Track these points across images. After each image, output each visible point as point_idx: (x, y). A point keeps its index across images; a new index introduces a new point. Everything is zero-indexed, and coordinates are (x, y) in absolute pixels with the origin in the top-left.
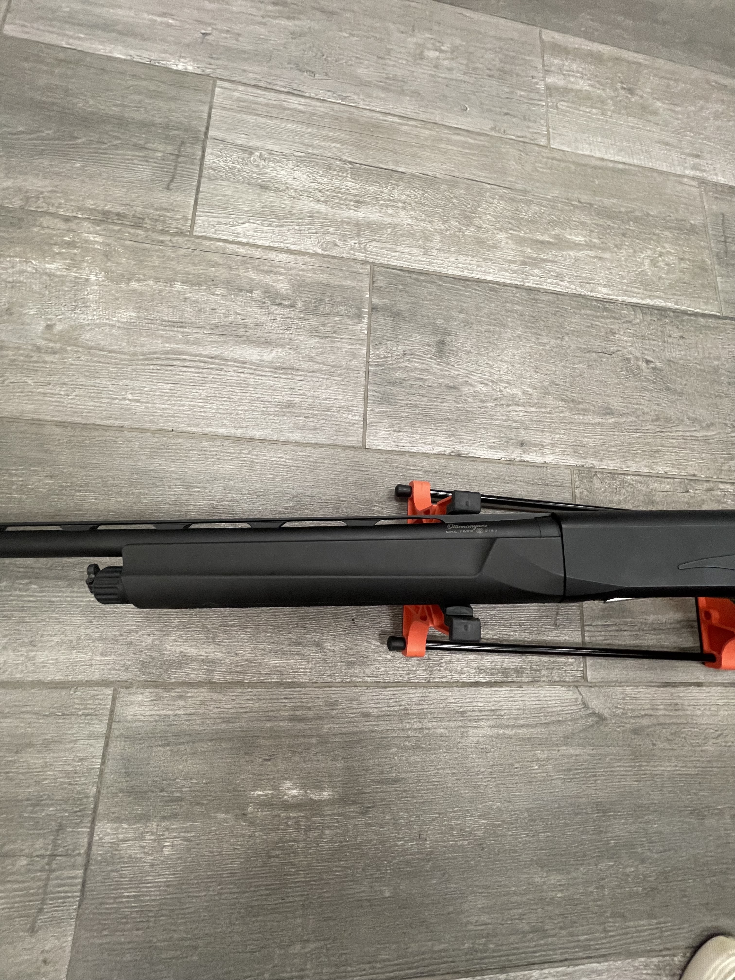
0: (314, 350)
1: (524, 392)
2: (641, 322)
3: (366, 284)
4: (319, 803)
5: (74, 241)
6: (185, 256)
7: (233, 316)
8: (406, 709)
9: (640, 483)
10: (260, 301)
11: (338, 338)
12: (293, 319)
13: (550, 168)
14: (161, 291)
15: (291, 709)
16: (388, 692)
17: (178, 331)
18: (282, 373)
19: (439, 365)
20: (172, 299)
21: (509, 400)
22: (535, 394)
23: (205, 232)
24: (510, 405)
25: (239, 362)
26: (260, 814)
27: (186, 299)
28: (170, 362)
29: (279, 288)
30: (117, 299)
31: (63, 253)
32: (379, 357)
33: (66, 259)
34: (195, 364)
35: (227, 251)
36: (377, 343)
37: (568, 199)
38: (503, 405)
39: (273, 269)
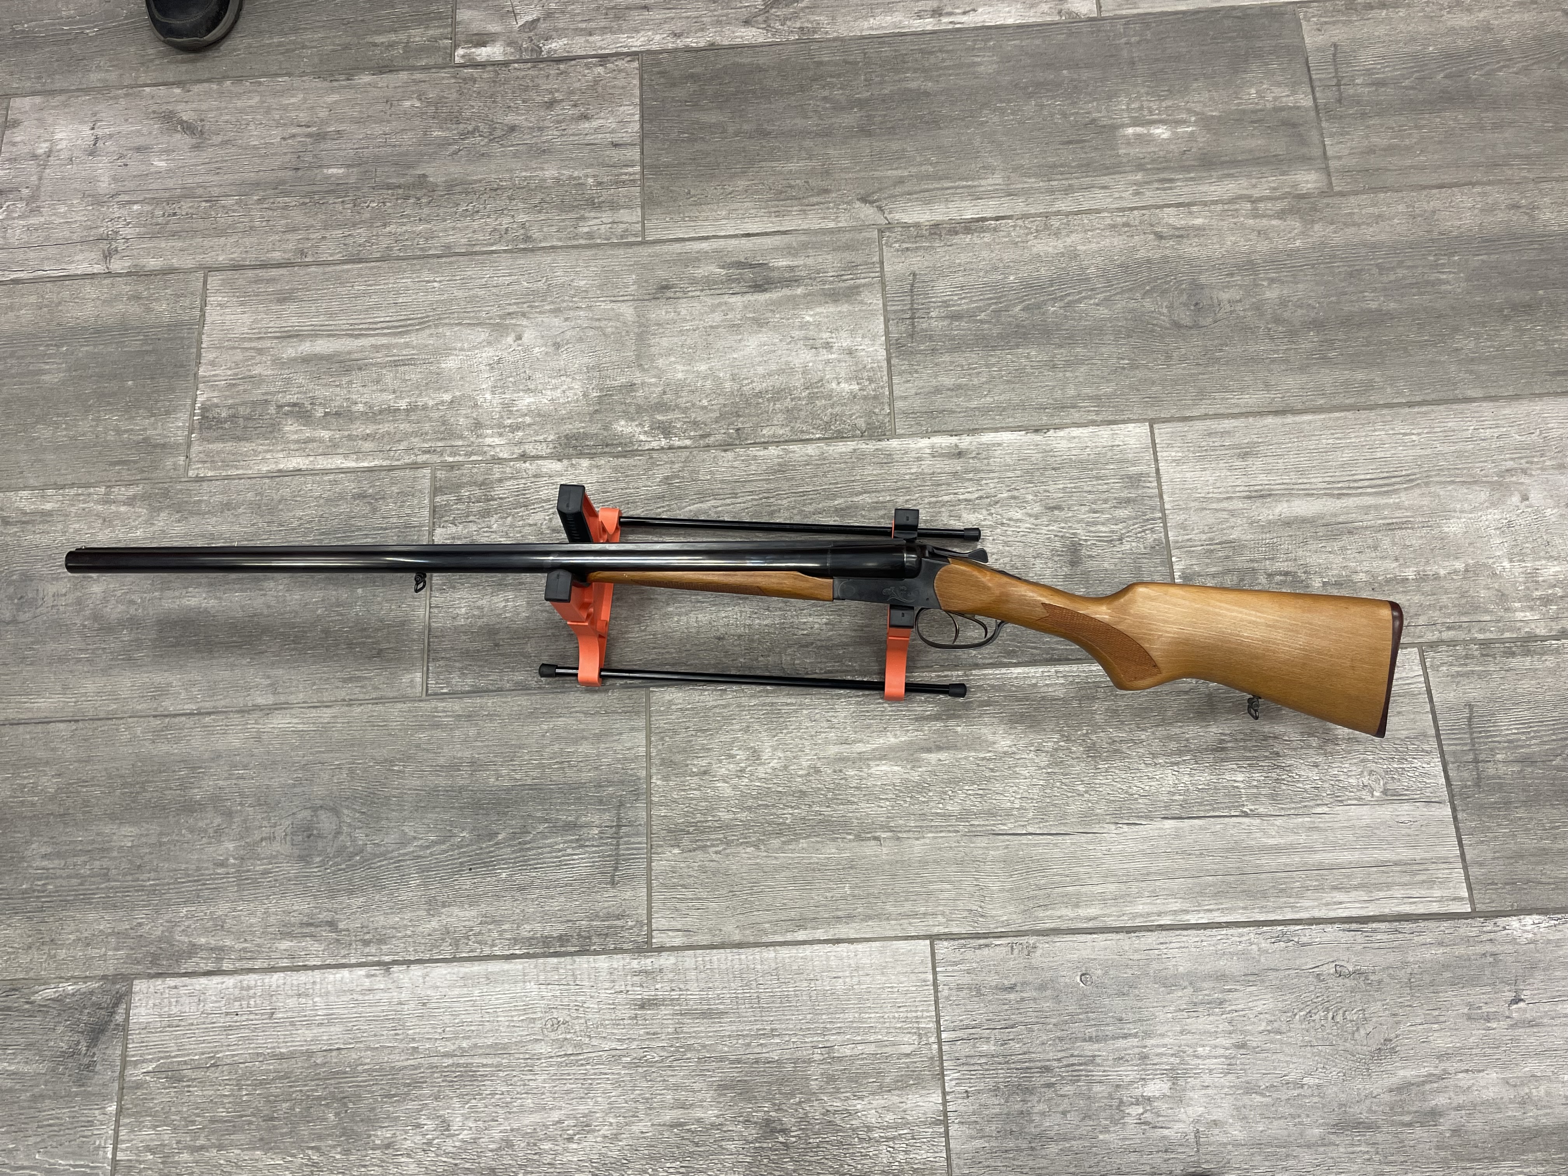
2: (785, 649)
4: (1134, 125)
9: (802, 432)
13: (930, 893)
14: (1427, 563)
15: (1175, 188)
16: (1086, 206)
26: (1184, 116)
27: (1396, 560)
30: (1470, 544)
34: (1360, 484)
37: (898, 838)
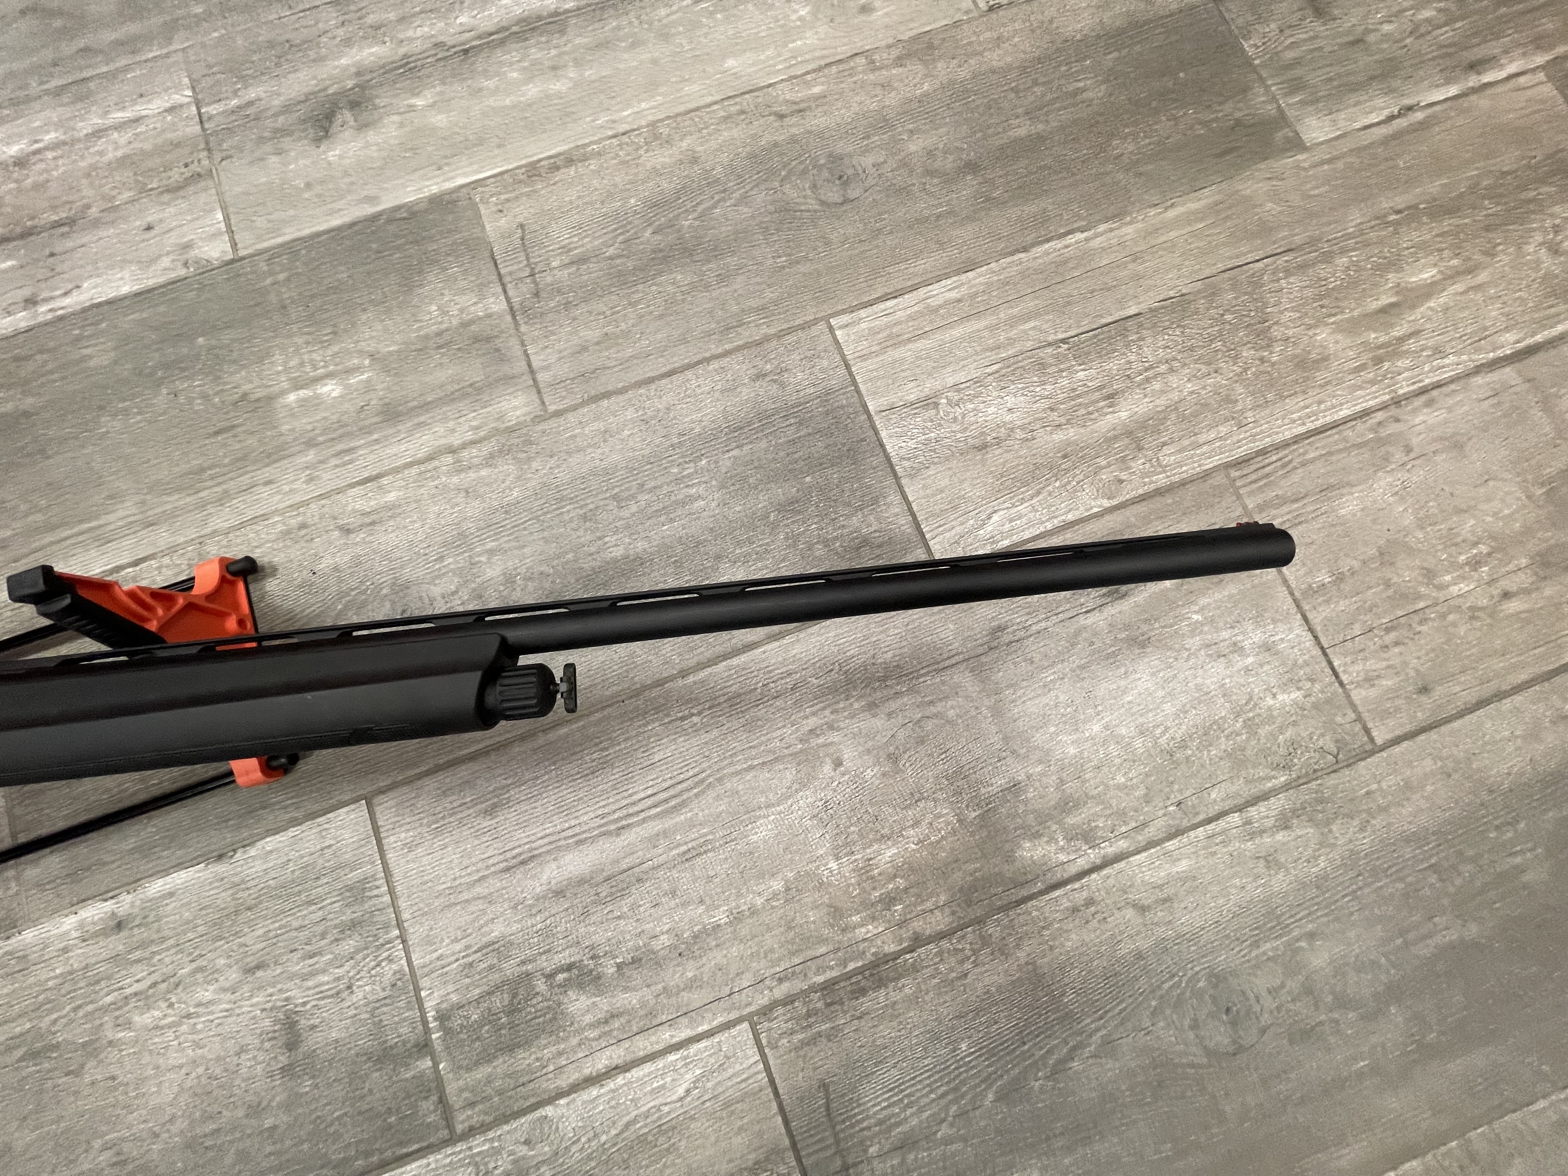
0: (491, 916)
1: (128, 1025)
3: (451, 1089)
5: (889, 910)
6: (738, 975)
7: (626, 910)
8: (222, 505)
10: (599, 957)
11: (463, 957)
12: (541, 954)
17: (686, 843)
18: (520, 854)
19: (287, 999)
20: (719, 890)
21: (153, 995)
22: (110, 1034)
23: (734, 1037)
24: (150, 987)
25: (586, 839)
28: (672, 792)
29: (583, 998)
31: (889, 882)
32: (390, 960)
33: (880, 874)
35: (684, 1021)
36: (399, 983)
38: (163, 981)
39: (607, 1029)
